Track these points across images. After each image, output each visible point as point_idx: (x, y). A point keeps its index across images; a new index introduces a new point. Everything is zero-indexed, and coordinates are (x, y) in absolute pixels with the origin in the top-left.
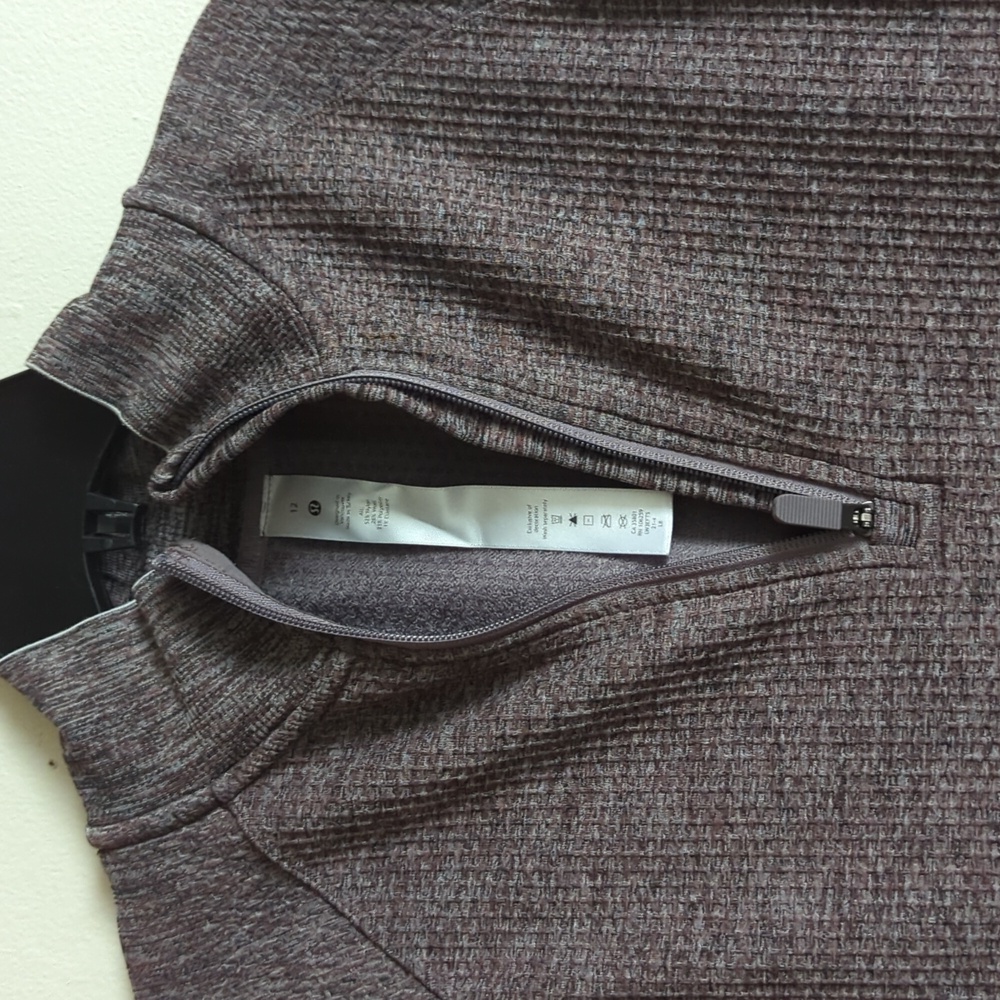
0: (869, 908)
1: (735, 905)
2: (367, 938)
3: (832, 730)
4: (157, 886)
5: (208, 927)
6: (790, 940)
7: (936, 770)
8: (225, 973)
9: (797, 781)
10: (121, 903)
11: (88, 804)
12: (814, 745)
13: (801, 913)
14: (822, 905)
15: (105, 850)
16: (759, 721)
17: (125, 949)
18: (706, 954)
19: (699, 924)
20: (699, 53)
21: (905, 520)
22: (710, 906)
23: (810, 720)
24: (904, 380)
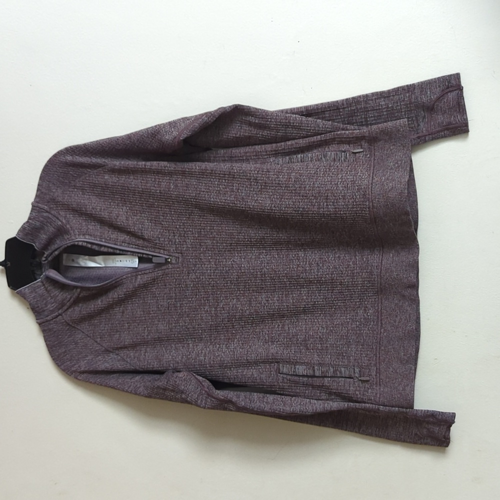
0: (174, 326)
1: (152, 327)
2: (89, 337)
3: (166, 297)
4: (50, 330)
5: (60, 337)
6: (161, 332)
7: (184, 302)
8: (64, 345)
9: (161, 306)
10: (44, 333)
11: (36, 316)
12: (164, 299)
13: (163, 328)
14: (166, 326)
15: (40, 324)
16: (154, 295)
17: (45, 341)
18: (147, 336)
19: (146, 331)
20: (134, 181)
21: (176, 260)
22: (148, 328)
23: (163, 295)
24: (174, 236)
